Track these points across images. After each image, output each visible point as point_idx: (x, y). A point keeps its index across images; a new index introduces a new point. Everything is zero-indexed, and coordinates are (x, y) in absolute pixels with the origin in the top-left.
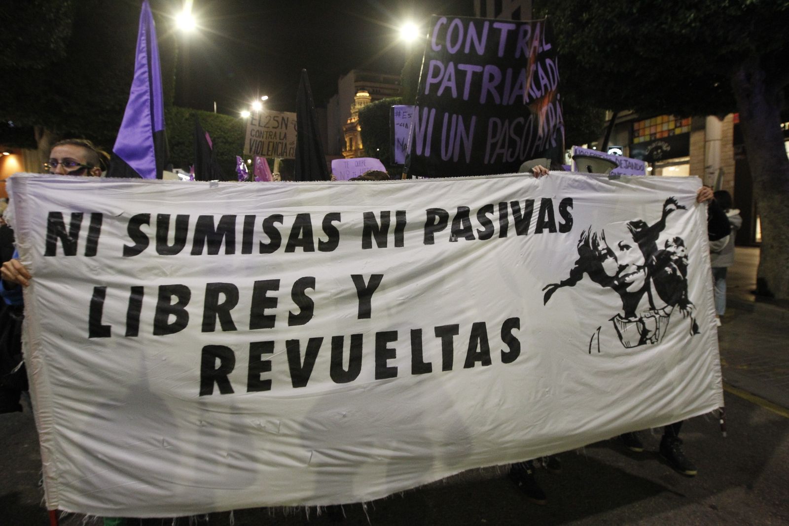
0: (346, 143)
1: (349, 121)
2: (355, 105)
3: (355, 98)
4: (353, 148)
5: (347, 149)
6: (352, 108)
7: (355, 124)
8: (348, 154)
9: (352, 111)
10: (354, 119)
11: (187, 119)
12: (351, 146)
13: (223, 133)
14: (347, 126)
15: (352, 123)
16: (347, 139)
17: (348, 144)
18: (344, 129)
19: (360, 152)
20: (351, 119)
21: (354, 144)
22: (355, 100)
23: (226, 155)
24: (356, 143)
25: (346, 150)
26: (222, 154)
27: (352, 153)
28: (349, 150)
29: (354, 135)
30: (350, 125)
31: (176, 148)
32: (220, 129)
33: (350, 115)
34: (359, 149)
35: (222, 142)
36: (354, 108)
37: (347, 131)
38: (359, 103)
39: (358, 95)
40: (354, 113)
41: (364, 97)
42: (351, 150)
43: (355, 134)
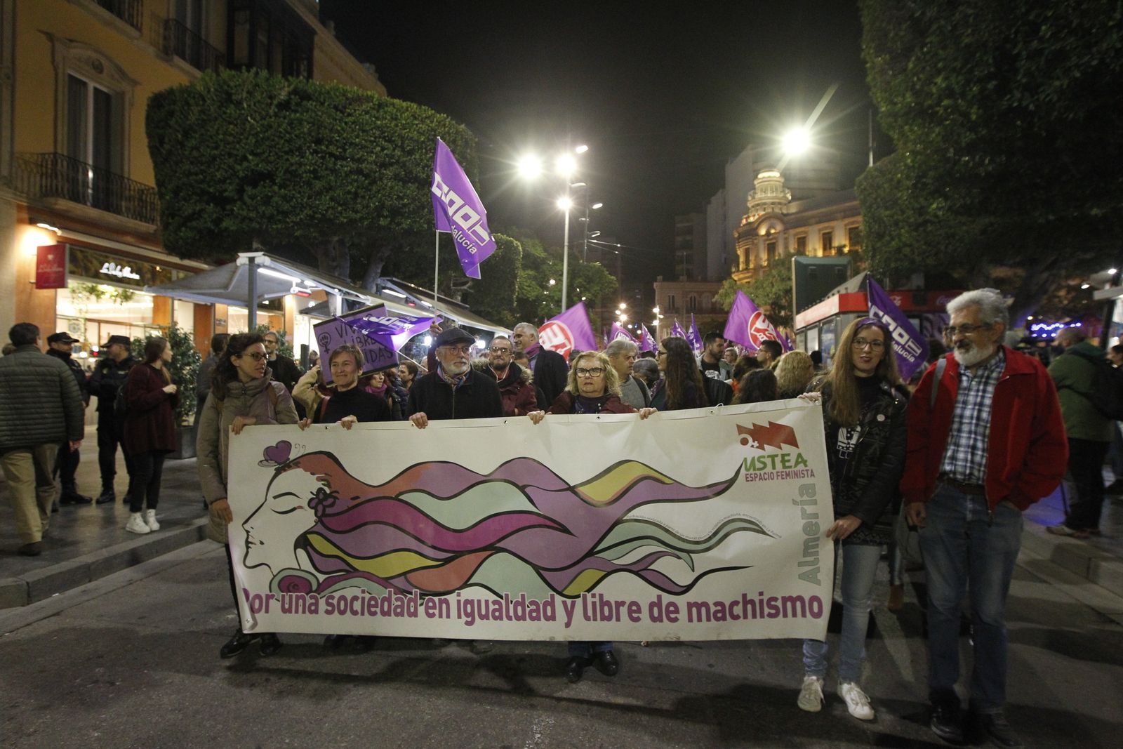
0: (738, 257)
1: (744, 221)
2: (755, 193)
3: (756, 182)
4: (752, 266)
5: (741, 267)
6: (750, 198)
7: (756, 225)
8: (742, 276)
9: (750, 205)
10: (754, 216)
11: (284, 106)
12: (747, 262)
13: (398, 152)
14: (740, 230)
15: (751, 223)
16: (740, 252)
17: (742, 259)
18: (736, 235)
19: (764, 272)
20: (748, 217)
21: (752, 258)
22: (754, 185)
23: (408, 218)
24: (757, 256)
25: (738, 271)
26: (395, 213)
27: (749, 275)
28: (743, 270)
29: (753, 244)
30: (746, 228)
31: (249, 190)
32: (390, 141)
33: (746, 211)
34: (762, 267)
35: (396, 177)
36: (753, 198)
37: (739, 237)
38: (762, 191)
39: (760, 176)
40: (753, 207)
41: (769, 180)
42: (747, 269)
43: (755, 241)
